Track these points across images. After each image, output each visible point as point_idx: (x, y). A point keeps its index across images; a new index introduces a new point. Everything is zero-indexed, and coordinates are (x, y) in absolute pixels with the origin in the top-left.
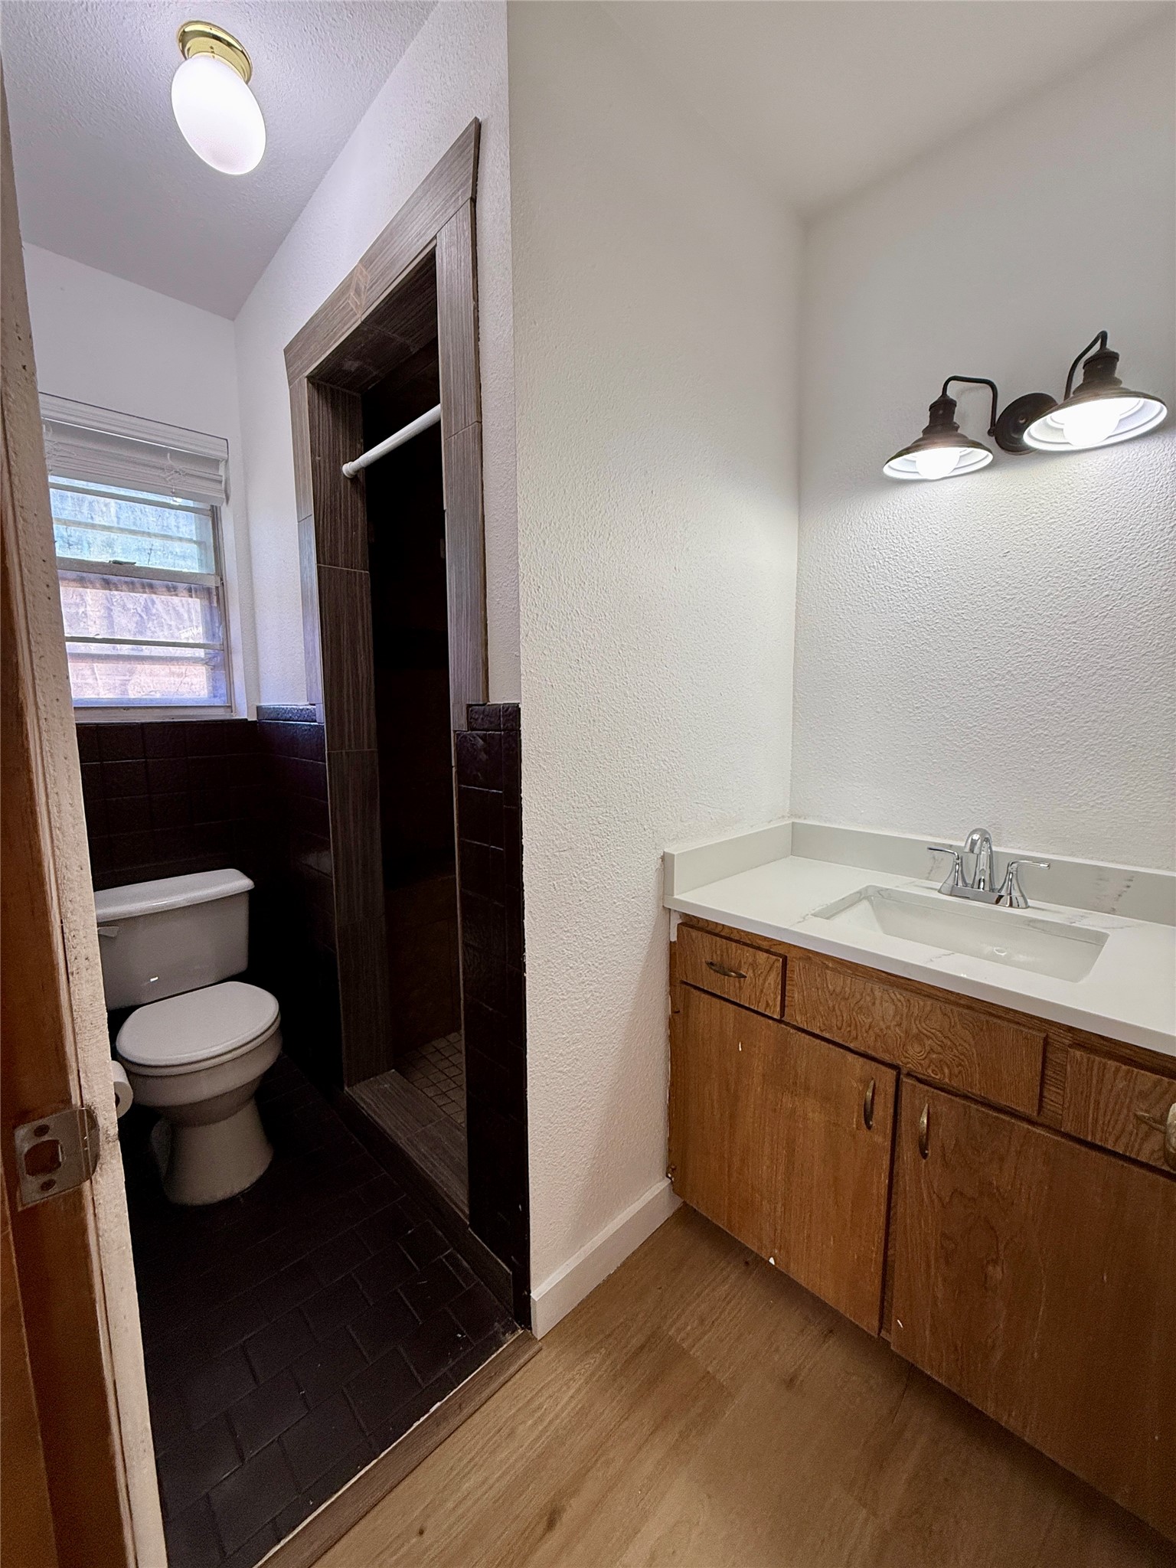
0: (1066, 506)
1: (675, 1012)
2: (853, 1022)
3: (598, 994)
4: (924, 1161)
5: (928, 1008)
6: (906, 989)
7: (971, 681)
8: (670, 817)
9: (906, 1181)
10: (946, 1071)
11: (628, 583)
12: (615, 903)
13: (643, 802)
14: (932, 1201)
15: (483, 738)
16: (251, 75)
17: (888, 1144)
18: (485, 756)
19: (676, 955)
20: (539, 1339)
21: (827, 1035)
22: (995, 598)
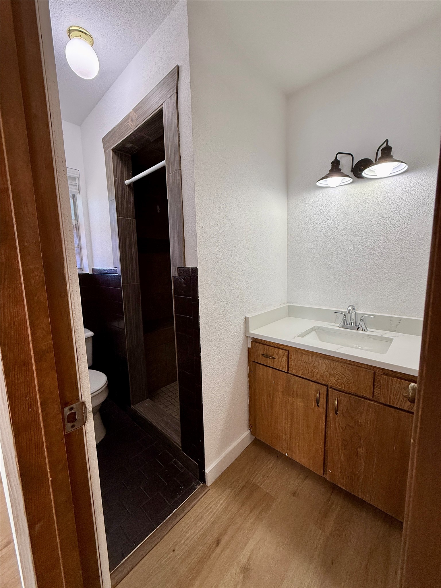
0: (377, 196)
1: (251, 372)
2: (312, 371)
3: (225, 367)
4: (337, 416)
5: (337, 365)
6: (329, 359)
7: (347, 255)
8: (247, 304)
9: (331, 423)
10: (343, 385)
11: (232, 224)
12: (230, 335)
13: (238, 300)
14: (339, 429)
15: (184, 279)
16: (93, 43)
17: (325, 411)
18: (185, 285)
19: (250, 352)
20: (208, 486)
21: (303, 376)
22: (354, 227)
